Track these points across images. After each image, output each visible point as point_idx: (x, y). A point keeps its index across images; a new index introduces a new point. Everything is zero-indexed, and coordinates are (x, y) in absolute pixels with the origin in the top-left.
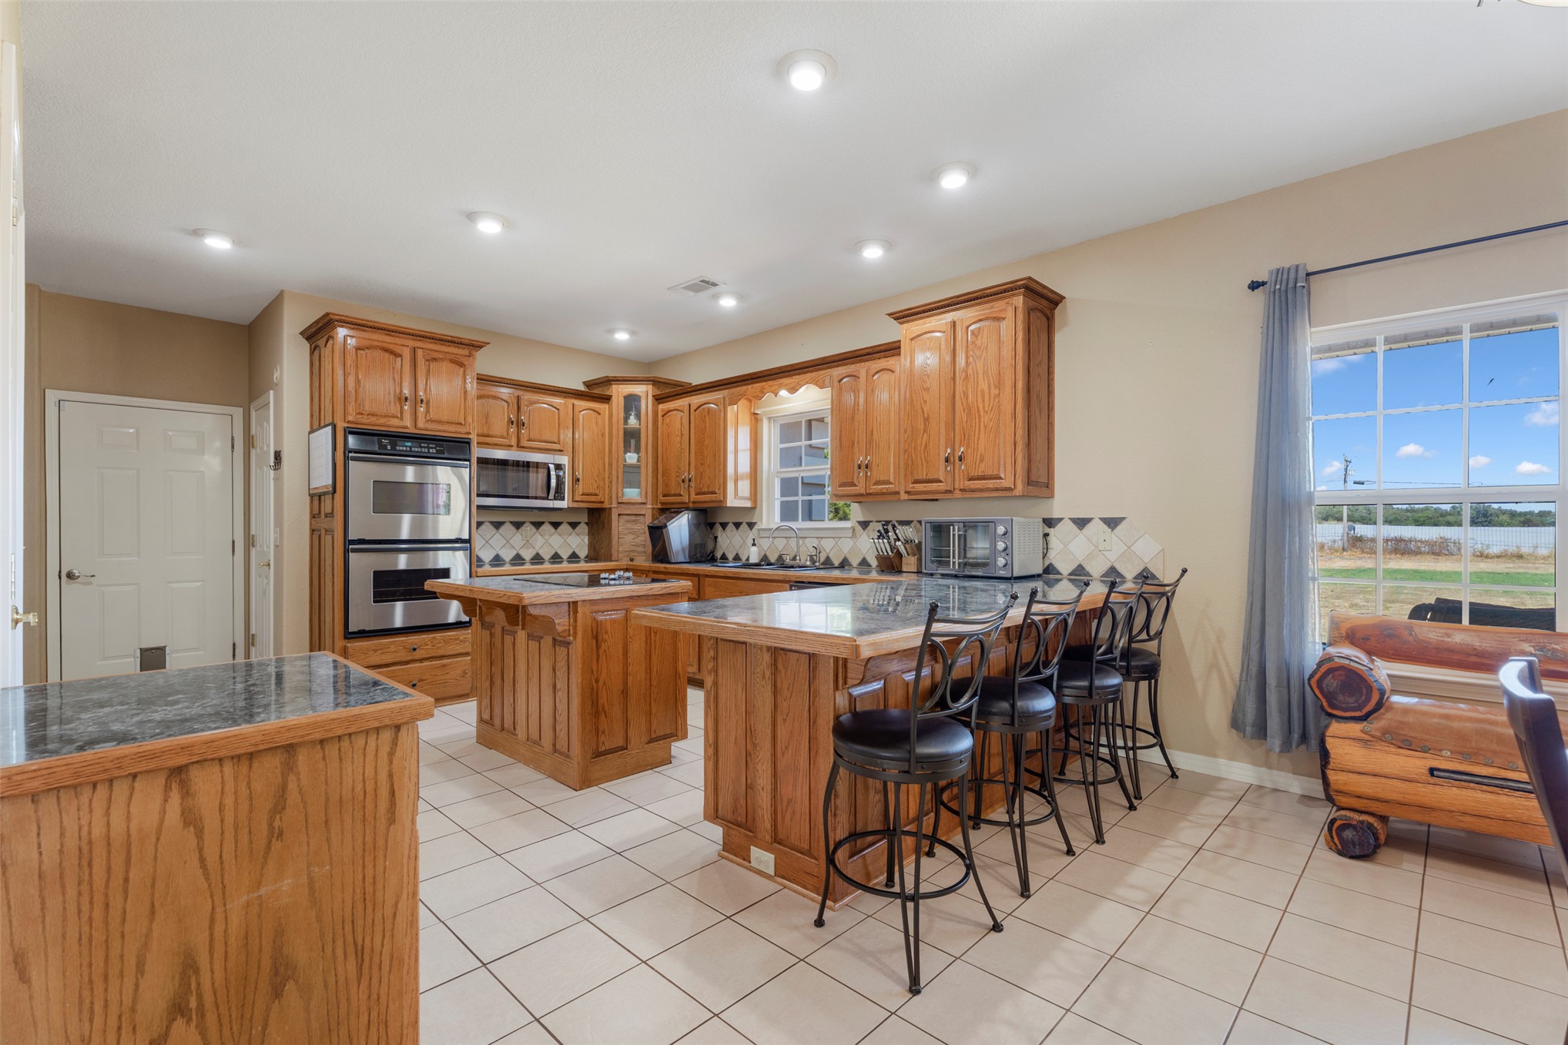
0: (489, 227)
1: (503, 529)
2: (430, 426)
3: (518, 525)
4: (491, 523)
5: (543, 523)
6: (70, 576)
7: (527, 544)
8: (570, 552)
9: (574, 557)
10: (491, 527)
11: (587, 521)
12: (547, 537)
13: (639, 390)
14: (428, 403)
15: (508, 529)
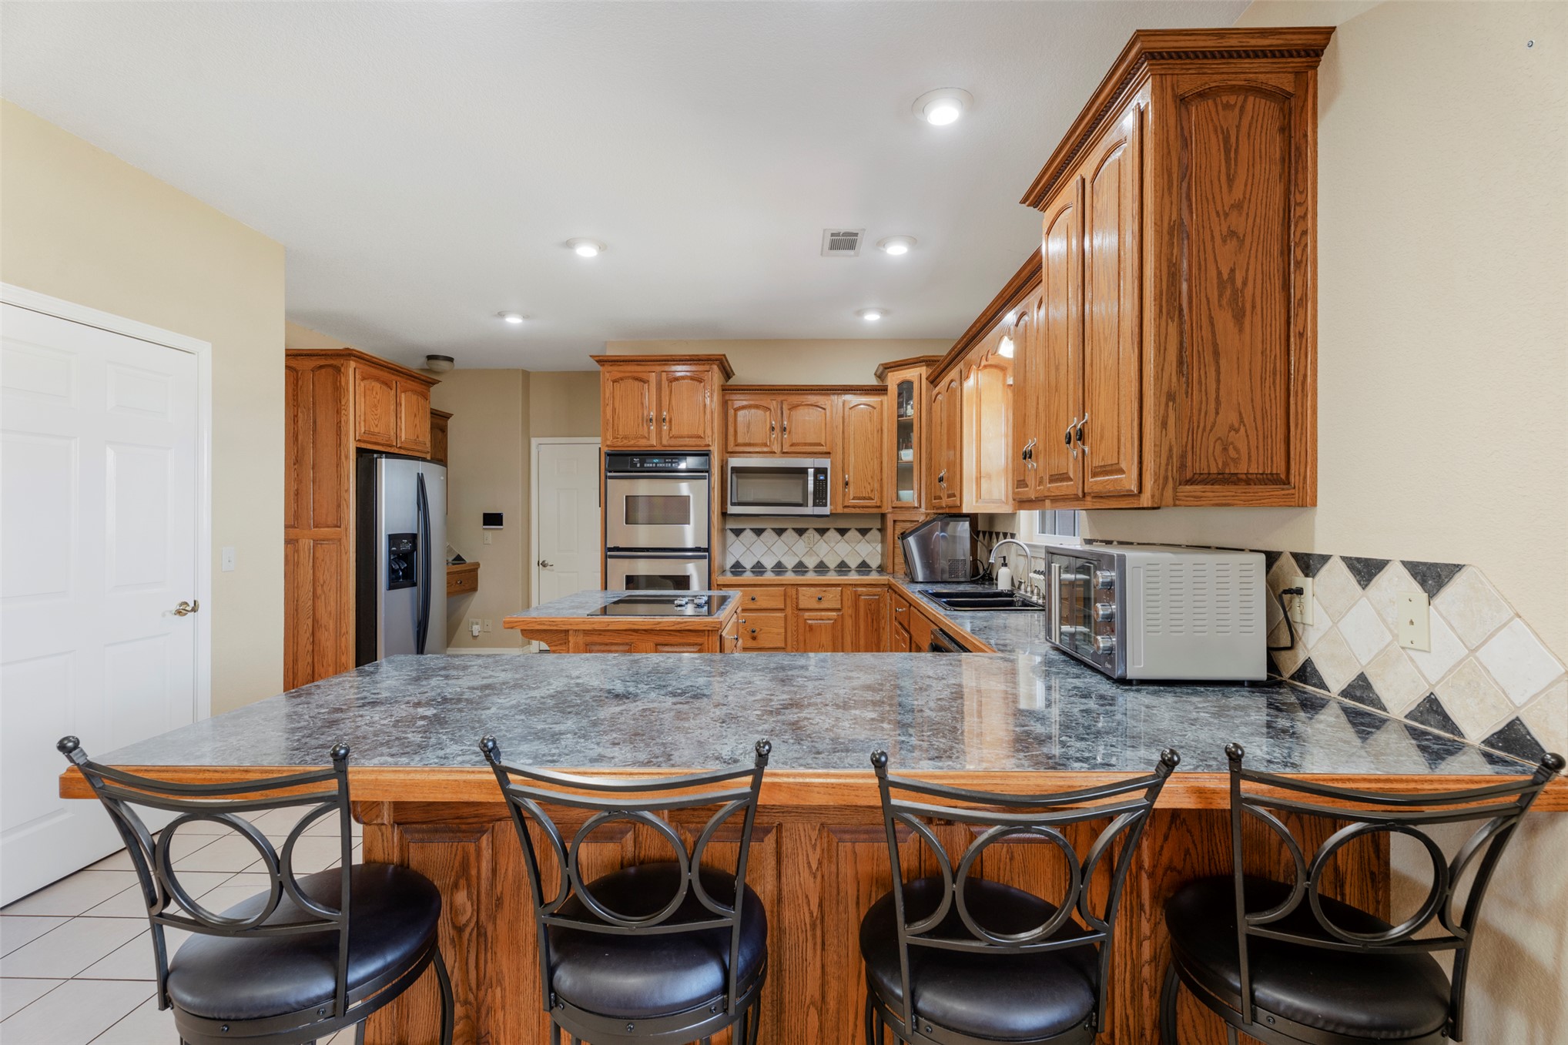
0: (586, 252)
1: (785, 535)
2: (673, 442)
3: (800, 532)
4: (774, 529)
5: (828, 529)
6: (544, 565)
7: (810, 551)
8: (859, 561)
9: (864, 567)
10: (774, 534)
11: (879, 527)
12: (832, 545)
13: (911, 374)
14: (670, 421)
15: (790, 535)
